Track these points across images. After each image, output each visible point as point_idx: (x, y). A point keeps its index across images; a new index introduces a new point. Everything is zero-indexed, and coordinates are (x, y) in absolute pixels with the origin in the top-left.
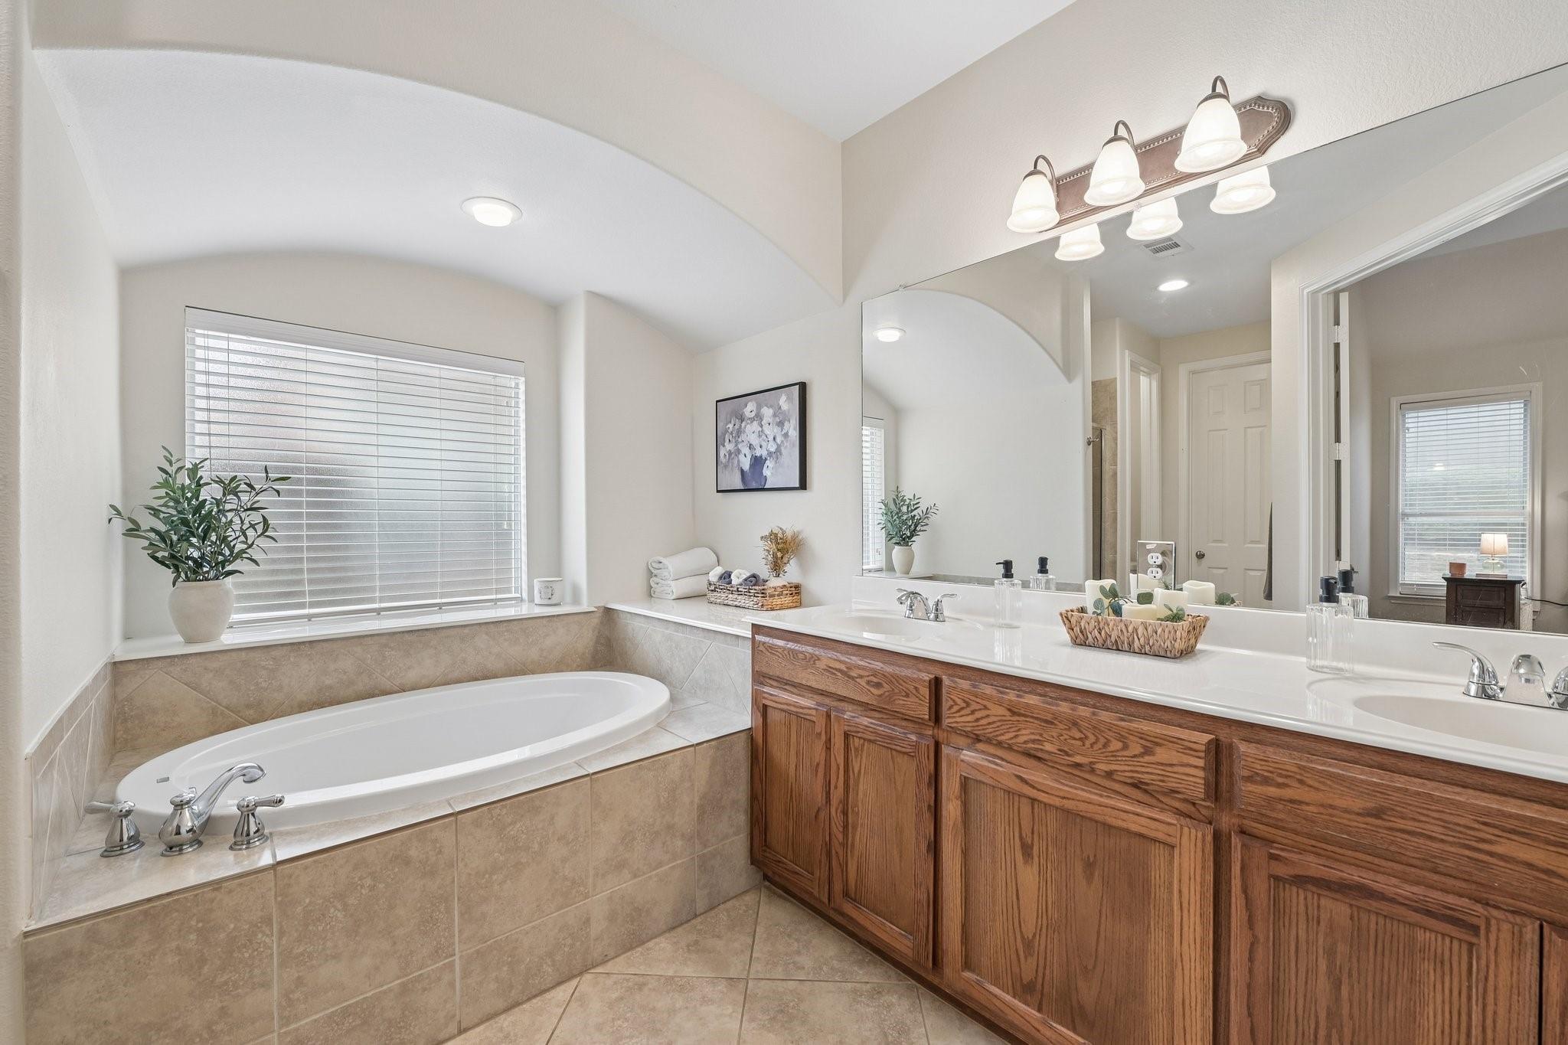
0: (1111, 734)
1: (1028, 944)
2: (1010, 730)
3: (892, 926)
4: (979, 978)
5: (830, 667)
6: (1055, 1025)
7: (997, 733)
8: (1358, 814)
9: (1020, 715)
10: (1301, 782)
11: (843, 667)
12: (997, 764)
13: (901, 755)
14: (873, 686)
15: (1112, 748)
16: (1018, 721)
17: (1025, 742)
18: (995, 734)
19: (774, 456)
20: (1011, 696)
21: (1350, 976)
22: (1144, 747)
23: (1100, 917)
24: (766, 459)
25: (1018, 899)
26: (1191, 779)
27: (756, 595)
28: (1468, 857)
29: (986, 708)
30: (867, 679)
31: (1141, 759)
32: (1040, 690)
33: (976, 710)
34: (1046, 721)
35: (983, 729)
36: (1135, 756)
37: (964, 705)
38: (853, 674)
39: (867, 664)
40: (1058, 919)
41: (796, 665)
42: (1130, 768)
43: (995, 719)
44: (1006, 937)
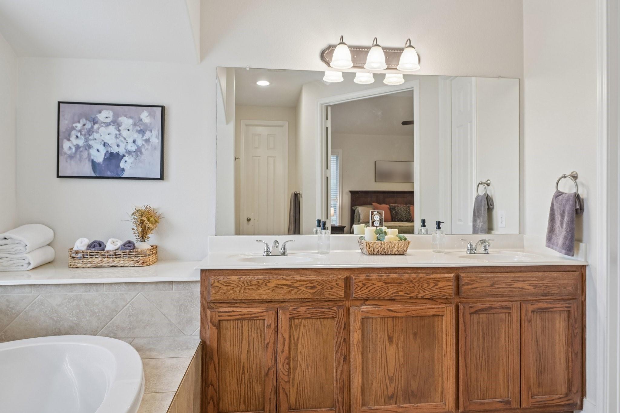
0: (424, 281)
1: (391, 379)
2: (385, 291)
3: (321, 409)
4: (369, 407)
5: (279, 285)
6: (403, 405)
7: (379, 294)
8: (489, 287)
9: (389, 284)
10: (477, 281)
11: (289, 283)
12: (378, 308)
13: (326, 320)
14: (310, 289)
15: (424, 287)
16: (388, 286)
17: (391, 294)
18: (378, 295)
19: (134, 154)
20: (385, 276)
21: (487, 335)
22: (435, 283)
23: (419, 353)
24: (124, 156)
25: (387, 362)
26: (449, 290)
27: (136, 256)
28: (509, 290)
29: (373, 284)
30: (306, 285)
31: (434, 288)
32: (394, 271)
33: (369, 286)
34: (400, 283)
35: (372, 294)
36: (432, 287)
37: (363, 286)
38: (295, 285)
39: (305, 278)
40: (403, 362)
41: (249, 289)
42: (430, 292)
43: (378, 288)
44: (381, 381)
